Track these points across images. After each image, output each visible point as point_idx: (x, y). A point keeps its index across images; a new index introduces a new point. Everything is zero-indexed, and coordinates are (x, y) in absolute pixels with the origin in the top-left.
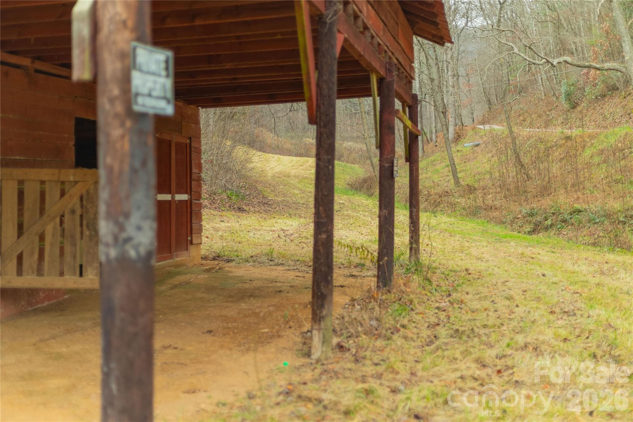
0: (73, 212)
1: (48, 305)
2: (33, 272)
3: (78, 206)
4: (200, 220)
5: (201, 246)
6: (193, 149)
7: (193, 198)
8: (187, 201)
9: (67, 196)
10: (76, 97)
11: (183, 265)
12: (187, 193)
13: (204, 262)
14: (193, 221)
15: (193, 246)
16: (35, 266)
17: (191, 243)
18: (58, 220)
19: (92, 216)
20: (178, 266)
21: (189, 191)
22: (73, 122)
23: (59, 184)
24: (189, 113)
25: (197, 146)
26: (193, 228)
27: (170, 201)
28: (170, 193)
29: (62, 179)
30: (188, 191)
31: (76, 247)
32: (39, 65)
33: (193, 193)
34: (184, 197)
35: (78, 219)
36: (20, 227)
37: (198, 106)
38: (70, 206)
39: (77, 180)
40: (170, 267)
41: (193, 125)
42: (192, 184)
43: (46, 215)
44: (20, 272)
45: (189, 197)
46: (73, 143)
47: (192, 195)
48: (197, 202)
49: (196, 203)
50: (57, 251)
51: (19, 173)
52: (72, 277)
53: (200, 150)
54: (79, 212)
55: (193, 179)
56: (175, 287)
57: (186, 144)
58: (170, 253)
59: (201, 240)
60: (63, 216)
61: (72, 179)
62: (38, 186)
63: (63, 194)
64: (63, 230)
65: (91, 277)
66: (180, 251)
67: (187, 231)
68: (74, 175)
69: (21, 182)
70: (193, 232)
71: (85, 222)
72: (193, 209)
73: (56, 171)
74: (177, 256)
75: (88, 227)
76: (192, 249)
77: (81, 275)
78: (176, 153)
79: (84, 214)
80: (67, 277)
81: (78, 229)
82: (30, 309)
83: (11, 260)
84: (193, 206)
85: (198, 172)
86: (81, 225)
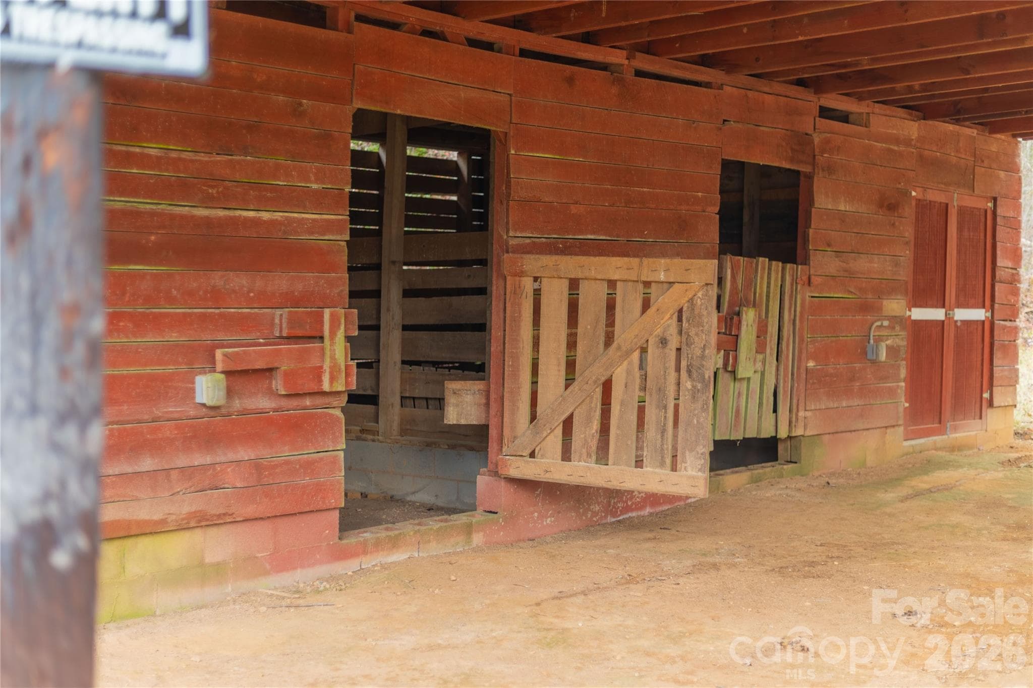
0: (664, 342)
1: (651, 514)
2: (589, 455)
3: (673, 330)
4: (1015, 358)
5: (1015, 411)
6: (999, 219)
7: (996, 317)
8: (983, 322)
9: (652, 311)
10: (725, 121)
11: (970, 447)
12: (984, 307)
13: (1020, 442)
14: (996, 362)
15: (994, 409)
16: (594, 444)
17: (991, 404)
18: (636, 355)
19: (698, 352)
20: (954, 448)
21: (988, 303)
22: (717, 169)
23: (641, 286)
24: (994, 150)
25: (1011, 214)
26: (996, 375)
27: (943, 322)
28: (943, 306)
29: (644, 278)
30: (988, 300)
31: (666, 412)
32: (644, 62)
33: (996, 306)
34: (978, 314)
35: (673, 354)
36: (571, 365)
37: (1015, 136)
38: (658, 331)
39: (672, 280)
40: (936, 449)
41: (1002, 174)
42: (996, 289)
43: (615, 345)
44: (566, 455)
45: (989, 314)
46: (717, 209)
47: (996, 312)
48: (1008, 324)
49: (1004, 327)
50: (634, 418)
51: (571, 265)
52: (658, 470)
53: (1019, 222)
54: (673, 343)
55: (997, 278)
56: (918, 494)
57: (986, 211)
58: (940, 422)
59: (1015, 398)
60: (644, 350)
61: (662, 277)
62: (604, 289)
63: (646, 305)
64: (644, 378)
65: (691, 472)
66: (964, 419)
67: (982, 382)
68: (667, 270)
69: (574, 284)
70: (995, 383)
71: (684, 364)
72: (996, 338)
73: (635, 261)
74: (955, 429)
75: (689, 372)
76: (993, 418)
77: (674, 469)
78: (960, 229)
79: (684, 347)
80: (647, 469)
81: (672, 376)
82: (610, 519)
83: (552, 431)
84: (996, 333)
85: (1010, 265)
86: (678, 369)
